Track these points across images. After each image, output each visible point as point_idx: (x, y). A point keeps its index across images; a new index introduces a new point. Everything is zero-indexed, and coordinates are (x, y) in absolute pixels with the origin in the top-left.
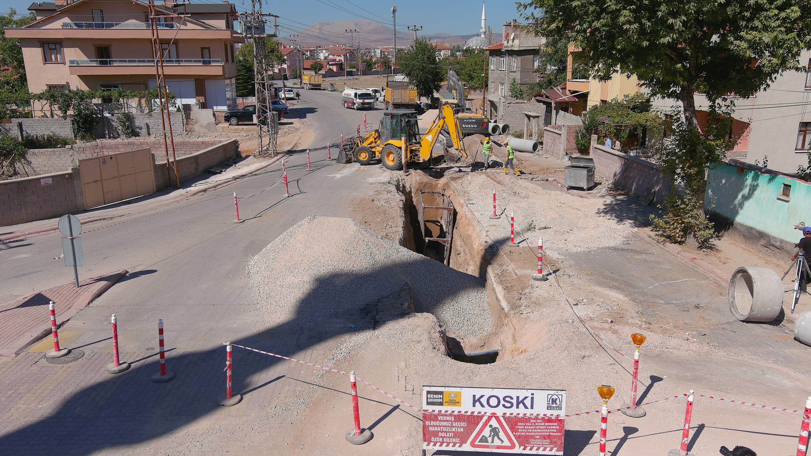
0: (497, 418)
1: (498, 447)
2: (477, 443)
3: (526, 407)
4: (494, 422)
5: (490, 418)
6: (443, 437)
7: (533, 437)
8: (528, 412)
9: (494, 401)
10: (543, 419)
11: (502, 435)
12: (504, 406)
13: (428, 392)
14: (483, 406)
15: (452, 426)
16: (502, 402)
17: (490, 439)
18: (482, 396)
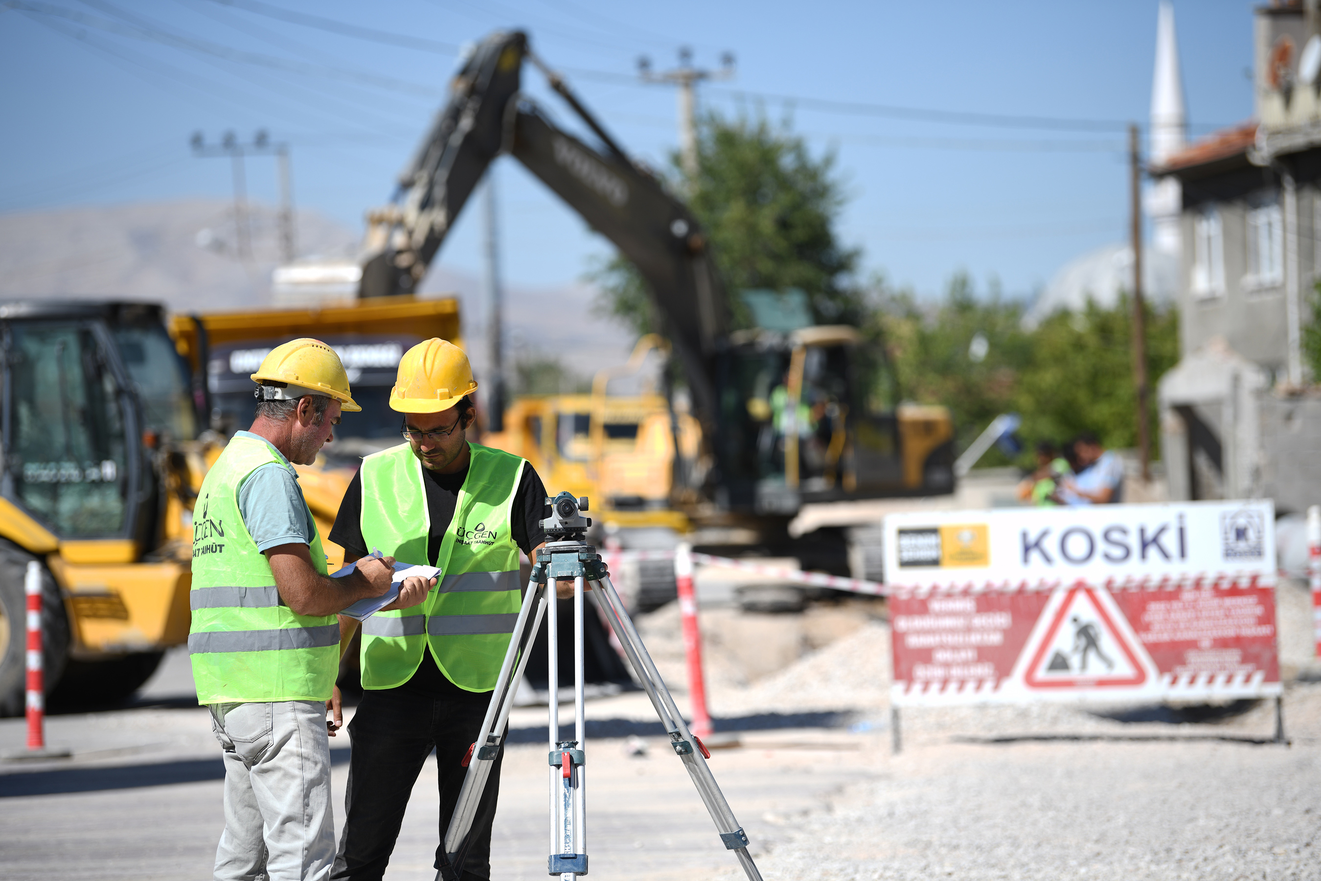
0: (1090, 592)
1: (1102, 683)
2: (1042, 674)
3: (1166, 555)
4: (1082, 608)
5: (1071, 593)
6: (947, 665)
7: (1193, 644)
8: (1175, 570)
9: (1077, 546)
10: (1216, 587)
11: (1107, 642)
12: (1107, 557)
13: (902, 532)
14: (1048, 559)
15: (969, 630)
16: (1101, 546)
17: (1075, 661)
18: (1044, 534)
